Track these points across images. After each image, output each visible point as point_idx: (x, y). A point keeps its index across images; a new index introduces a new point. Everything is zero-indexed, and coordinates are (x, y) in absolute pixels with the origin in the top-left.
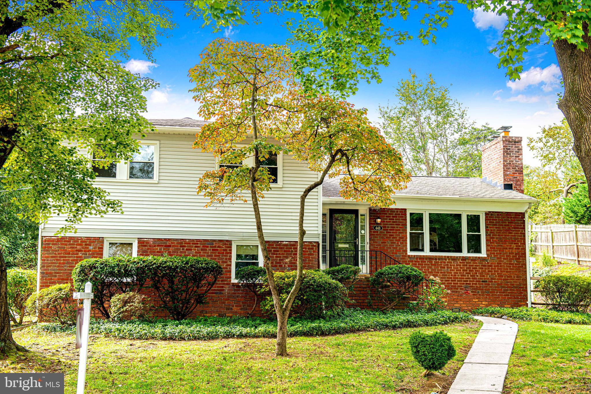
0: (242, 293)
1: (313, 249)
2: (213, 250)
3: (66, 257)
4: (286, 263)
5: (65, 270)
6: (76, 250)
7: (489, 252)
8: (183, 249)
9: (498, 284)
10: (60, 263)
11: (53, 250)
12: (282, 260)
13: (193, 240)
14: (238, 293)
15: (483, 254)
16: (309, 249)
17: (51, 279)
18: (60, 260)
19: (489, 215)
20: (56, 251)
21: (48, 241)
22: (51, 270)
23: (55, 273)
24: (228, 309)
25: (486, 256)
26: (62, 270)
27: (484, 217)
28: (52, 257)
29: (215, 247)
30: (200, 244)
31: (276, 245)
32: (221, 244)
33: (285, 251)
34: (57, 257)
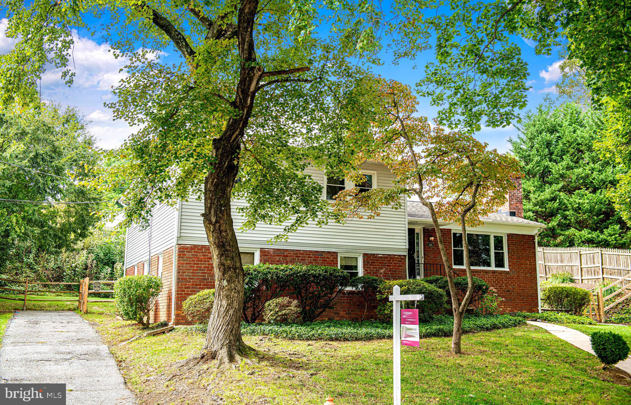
0: (347, 300)
1: (401, 261)
2: (323, 260)
3: (198, 264)
4: (381, 274)
5: (198, 276)
6: (208, 258)
7: (510, 267)
8: (298, 259)
9: (518, 293)
10: (193, 270)
11: (187, 258)
12: (378, 270)
13: (306, 251)
14: (344, 300)
15: (506, 269)
16: (399, 261)
17: (186, 284)
18: (194, 267)
19: (510, 236)
20: (190, 258)
21: (183, 249)
22: (186, 276)
23: (190, 279)
24: (336, 313)
25: (509, 270)
26: (195, 276)
27: (506, 238)
28: (187, 264)
29: (324, 258)
30: (313, 255)
31: (373, 257)
32: (329, 256)
33: (380, 263)
34: (191, 264)
